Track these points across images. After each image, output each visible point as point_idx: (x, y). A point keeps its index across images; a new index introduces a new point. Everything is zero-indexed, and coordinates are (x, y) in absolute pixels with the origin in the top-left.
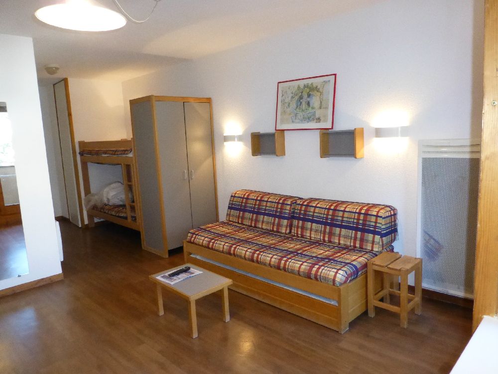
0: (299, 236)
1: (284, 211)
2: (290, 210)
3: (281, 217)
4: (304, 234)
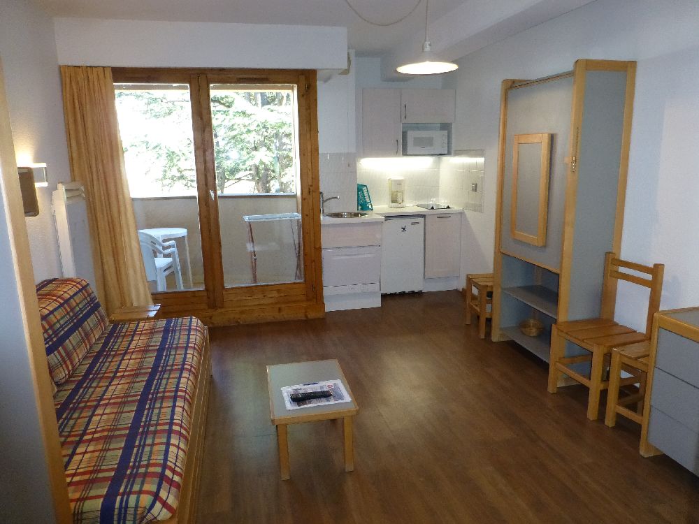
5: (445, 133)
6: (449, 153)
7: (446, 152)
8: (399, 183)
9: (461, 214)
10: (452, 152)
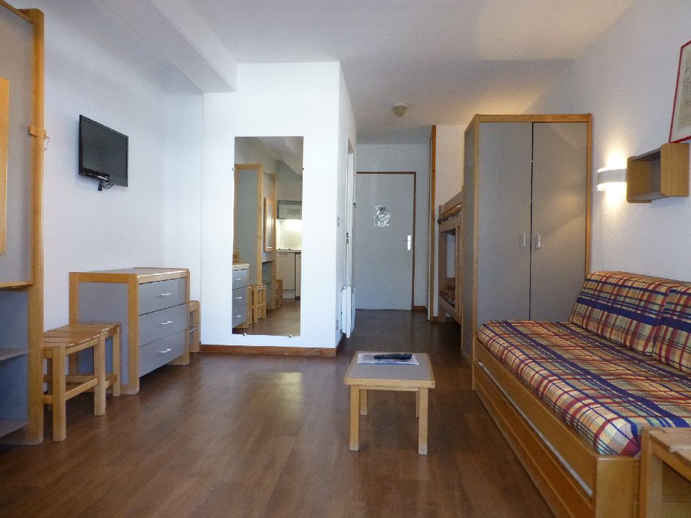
0: (663, 360)
1: (650, 306)
2: (661, 306)
3: (643, 319)
4: (671, 358)
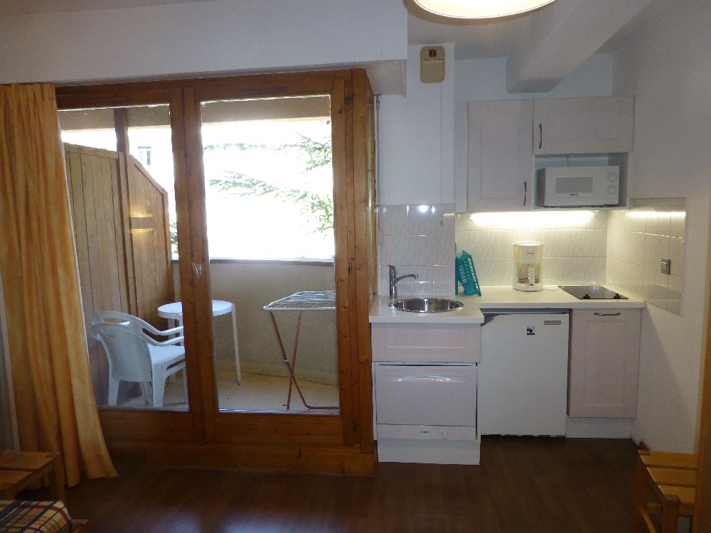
5: (616, 169)
6: (621, 204)
7: (617, 202)
8: (530, 251)
9: (642, 310)
10: (628, 202)
